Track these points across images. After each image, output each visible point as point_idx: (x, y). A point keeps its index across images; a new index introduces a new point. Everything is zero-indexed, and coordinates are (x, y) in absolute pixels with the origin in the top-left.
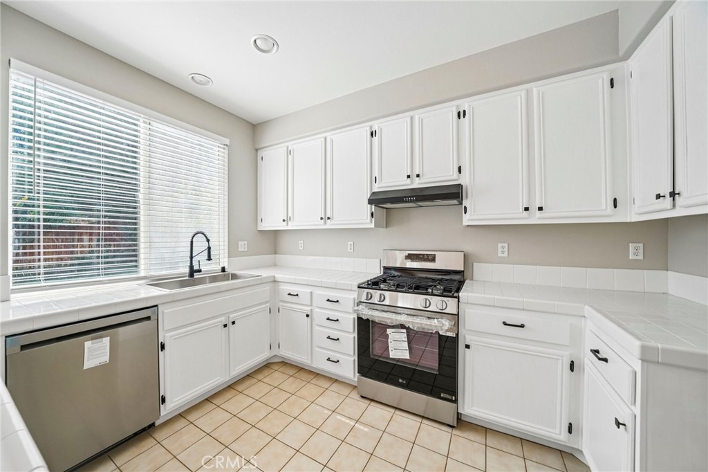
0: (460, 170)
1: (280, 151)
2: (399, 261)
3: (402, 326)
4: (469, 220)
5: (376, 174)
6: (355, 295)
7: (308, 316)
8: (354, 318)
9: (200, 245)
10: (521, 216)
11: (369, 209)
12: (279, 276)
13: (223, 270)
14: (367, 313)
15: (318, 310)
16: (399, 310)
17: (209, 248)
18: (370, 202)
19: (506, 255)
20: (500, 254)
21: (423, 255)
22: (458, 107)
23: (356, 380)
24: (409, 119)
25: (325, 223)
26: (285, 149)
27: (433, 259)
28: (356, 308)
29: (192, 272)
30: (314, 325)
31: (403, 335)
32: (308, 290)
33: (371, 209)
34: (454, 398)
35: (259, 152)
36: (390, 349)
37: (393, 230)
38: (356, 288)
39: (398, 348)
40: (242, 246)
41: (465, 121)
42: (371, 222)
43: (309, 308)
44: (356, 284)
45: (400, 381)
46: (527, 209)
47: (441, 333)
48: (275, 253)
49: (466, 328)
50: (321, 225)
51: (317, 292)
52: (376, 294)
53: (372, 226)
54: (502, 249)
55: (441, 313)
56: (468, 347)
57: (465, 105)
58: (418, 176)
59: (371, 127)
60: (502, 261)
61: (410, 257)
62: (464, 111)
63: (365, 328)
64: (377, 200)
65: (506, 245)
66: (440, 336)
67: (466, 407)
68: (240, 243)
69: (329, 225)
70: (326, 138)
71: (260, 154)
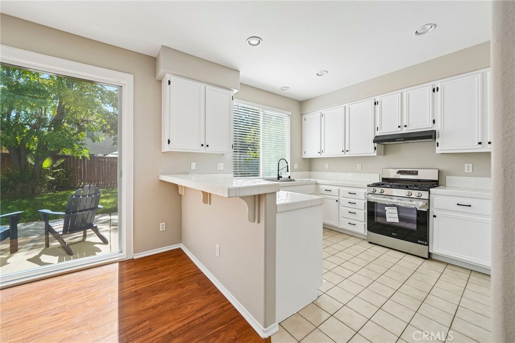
0: (434, 122)
1: (317, 115)
2: (393, 174)
3: (394, 206)
4: (440, 150)
5: (378, 125)
6: (366, 191)
7: (337, 201)
8: (365, 203)
9: (283, 164)
10: (476, 147)
11: (372, 145)
12: (319, 181)
13: (289, 177)
14: (373, 198)
15: (342, 198)
16: (393, 197)
17: (288, 166)
18: (374, 141)
19: (471, 171)
20: (466, 171)
21: (410, 171)
22: (433, 85)
23: (366, 234)
24: (400, 94)
25: (345, 154)
26: (320, 114)
27: (416, 173)
28: (366, 196)
29: (279, 177)
30: (340, 206)
31: (395, 210)
32: (337, 188)
33: (375, 145)
34: (426, 243)
35: (303, 116)
36: (387, 217)
37: (388, 157)
38: (366, 187)
39: (392, 217)
40: (296, 166)
41: (438, 94)
42: (375, 152)
43: (337, 197)
44: (366, 185)
45: (393, 234)
46: (480, 143)
47: (418, 209)
48: (310, 171)
49: (434, 207)
50: (343, 155)
51: (342, 189)
52: (378, 190)
53: (375, 154)
54: (468, 167)
55: (419, 198)
56: (435, 216)
57: (438, 84)
58: (405, 126)
59: (375, 100)
60: (468, 175)
61: (400, 172)
62: (438, 88)
63: (371, 205)
64: (378, 140)
65: (471, 165)
66: (418, 211)
67: (434, 249)
68: (295, 165)
69: (347, 154)
70: (345, 107)
71: (304, 117)
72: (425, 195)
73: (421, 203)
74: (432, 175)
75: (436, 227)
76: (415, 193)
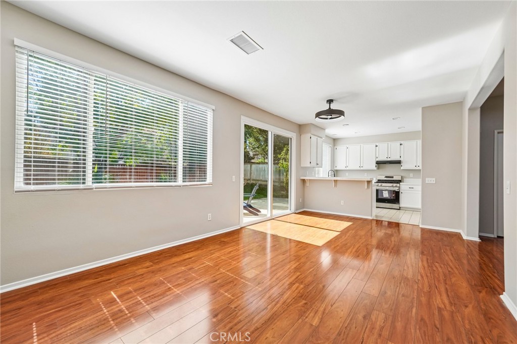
0: (400, 157)
1: (344, 147)
2: (383, 178)
3: (387, 190)
4: (403, 168)
5: (377, 156)
8: (375, 190)
10: (414, 167)
11: (374, 164)
14: (378, 188)
16: (386, 187)
21: (390, 177)
22: (400, 143)
24: (387, 144)
26: (346, 147)
27: (393, 177)
31: (387, 192)
33: (376, 165)
34: (398, 204)
36: (383, 195)
37: (380, 170)
39: (386, 195)
41: (402, 146)
42: (375, 168)
45: (386, 202)
46: (416, 166)
47: (396, 191)
49: (401, 189)
50: (359, 168)
52: (379, 184)
54: (411, 175)
55: (396, 187)
56: (402, 193)
57: (402, 142)
58: (389, 158)
59: (376, 144)
60: (411, 178)
61: (386, 177)
62: (402, 144)
63: (377, 191)
64: (378, 163)
65: (413, 174)
67: (401, 205)
69: (362, 169)
70: (360, 146)
71: (335, 147)
72: (398, 185)
73: (397, 188)
74: (399, 178)
75: (402, 197)
76: (395, 185)
